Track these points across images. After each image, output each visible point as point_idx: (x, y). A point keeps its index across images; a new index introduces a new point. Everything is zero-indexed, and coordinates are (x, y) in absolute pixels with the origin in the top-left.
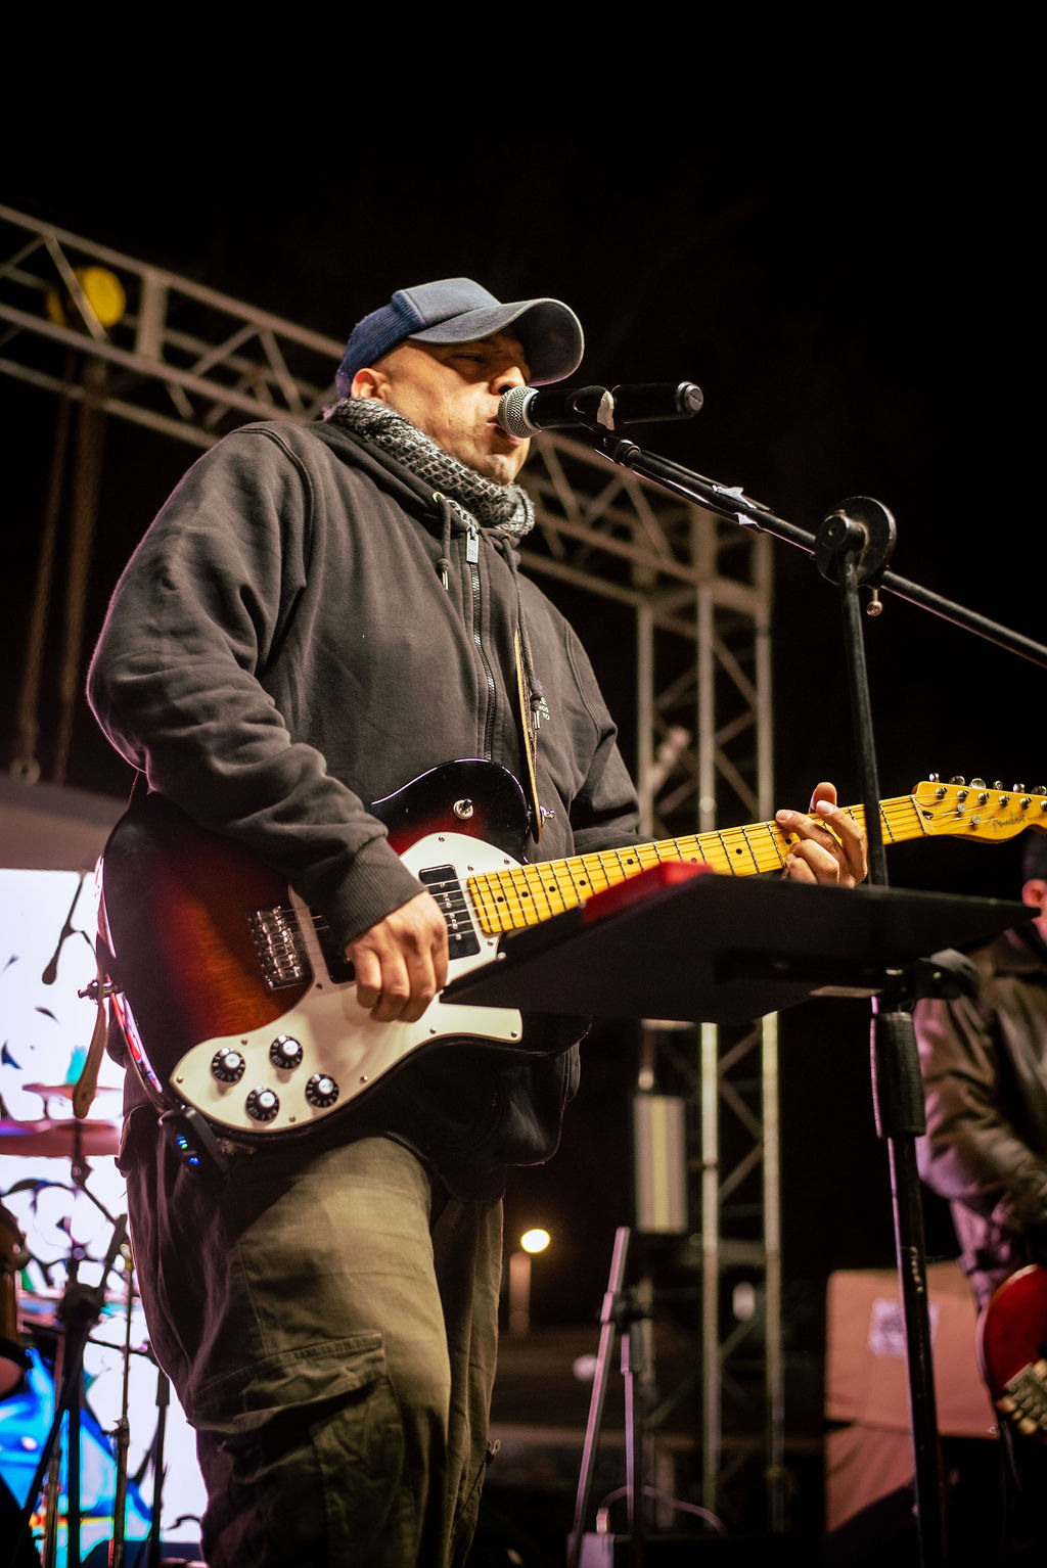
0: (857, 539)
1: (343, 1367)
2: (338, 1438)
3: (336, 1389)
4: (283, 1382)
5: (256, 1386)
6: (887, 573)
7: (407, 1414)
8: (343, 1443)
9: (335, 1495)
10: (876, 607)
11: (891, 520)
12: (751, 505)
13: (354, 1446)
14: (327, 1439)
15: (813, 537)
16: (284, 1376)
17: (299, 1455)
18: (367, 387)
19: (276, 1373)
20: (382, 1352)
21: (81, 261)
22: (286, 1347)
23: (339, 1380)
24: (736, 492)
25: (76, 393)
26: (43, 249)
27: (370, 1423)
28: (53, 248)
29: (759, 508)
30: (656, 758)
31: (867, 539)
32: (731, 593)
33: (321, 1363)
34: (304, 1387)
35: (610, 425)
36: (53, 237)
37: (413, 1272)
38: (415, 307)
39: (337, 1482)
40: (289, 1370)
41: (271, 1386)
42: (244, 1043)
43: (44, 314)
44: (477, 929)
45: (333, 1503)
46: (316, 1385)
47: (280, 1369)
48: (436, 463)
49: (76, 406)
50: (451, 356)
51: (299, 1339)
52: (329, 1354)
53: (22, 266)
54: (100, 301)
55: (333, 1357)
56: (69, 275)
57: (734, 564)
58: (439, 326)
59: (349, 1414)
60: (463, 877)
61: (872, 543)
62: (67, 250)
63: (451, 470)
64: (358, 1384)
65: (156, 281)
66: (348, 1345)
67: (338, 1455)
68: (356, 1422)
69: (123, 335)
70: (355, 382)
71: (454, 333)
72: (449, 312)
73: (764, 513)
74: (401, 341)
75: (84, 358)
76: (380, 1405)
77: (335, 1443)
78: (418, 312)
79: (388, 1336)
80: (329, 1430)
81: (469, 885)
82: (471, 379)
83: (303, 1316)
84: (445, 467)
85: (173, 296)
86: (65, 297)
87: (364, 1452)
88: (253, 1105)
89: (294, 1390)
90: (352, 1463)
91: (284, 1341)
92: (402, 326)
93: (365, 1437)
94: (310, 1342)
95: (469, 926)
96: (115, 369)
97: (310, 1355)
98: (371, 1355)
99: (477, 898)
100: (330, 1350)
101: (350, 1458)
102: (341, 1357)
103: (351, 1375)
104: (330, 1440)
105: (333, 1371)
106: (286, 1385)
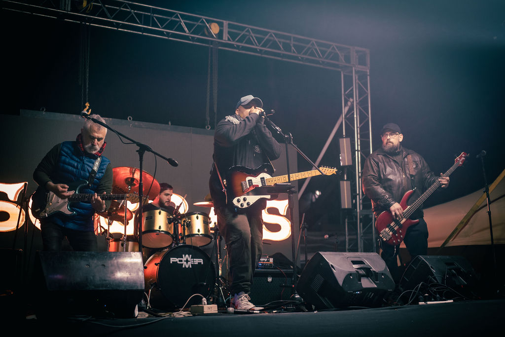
18: (237, 112)
21: (209, 21)
25: (212, 46)
28: (204, 20)
30: (346, 105)
32: (360, 68)
36: (203, 18)
43: (204, 35)
49: (212, 48)
53: (200, 23)
54: (215, 29)
56: (207, 25)
57: (362, 62)
62: (206, 20)
65: (226, 23)
69: (220, 35)
75: (212, 42)
78: (242, 101)
85: (229, 24)
86: (208, 29)
96: (219, 43)
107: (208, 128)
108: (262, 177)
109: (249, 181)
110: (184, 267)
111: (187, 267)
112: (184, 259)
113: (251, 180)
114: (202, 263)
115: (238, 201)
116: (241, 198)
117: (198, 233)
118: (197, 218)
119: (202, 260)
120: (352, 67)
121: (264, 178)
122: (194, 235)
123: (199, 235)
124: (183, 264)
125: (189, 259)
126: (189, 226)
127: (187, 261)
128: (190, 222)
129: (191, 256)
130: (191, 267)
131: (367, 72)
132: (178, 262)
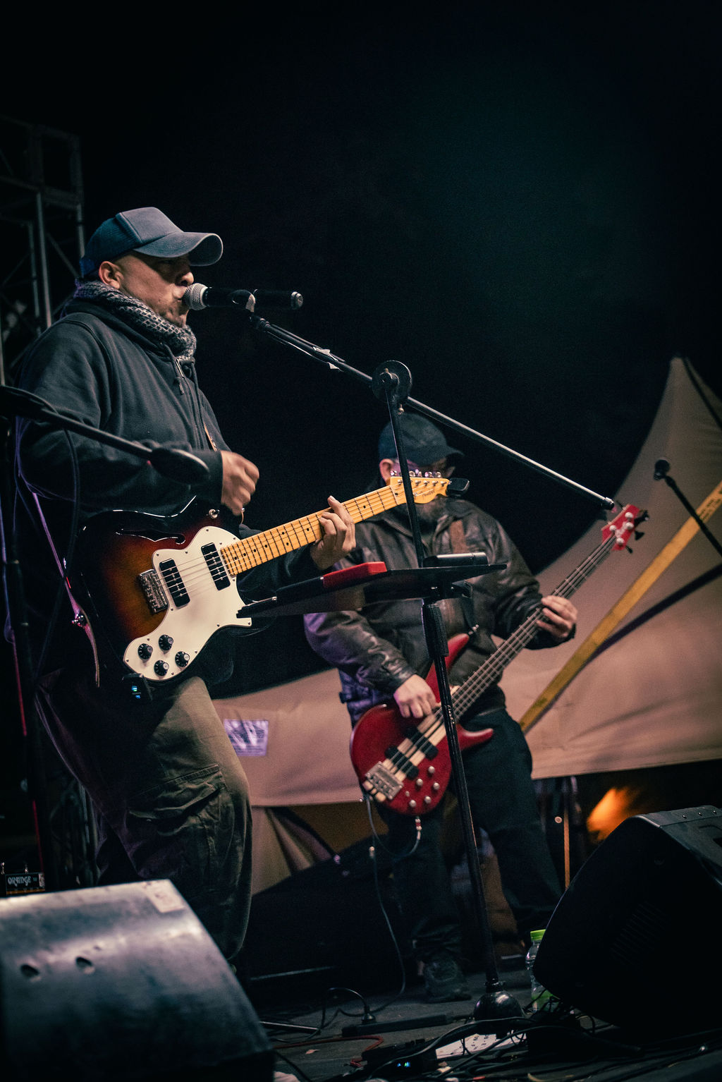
1: (206, 782)
2: (208, 813)
4: (180, 791)
5: (165, 794)
8: (211, 815)
9: (211, 838)
13: (216, 815)
16: (180, 789)
19: (175, 788)
20: (220, 773)
22: (177, 776)
23: (206, 789)
27: (220, 804)
33: (195, 781)
34: (190, 793)
35: (252, 310)
38: (134, 231)
40: (181, 786)
41: (173, 795)
44: (228, 575)
45: (210, 841)
46: (195, 793)
47: (176, 786)
51: (183, 772)
52: (196, 777)
55: (200, 778)
58: (149, 245)
59: (211, 803)
60: (218, 548)
64: (214, 789)
66: (205, 771)
67: (211, 821)
68: (215, 806)
70: (100, 269)
71: (159, 250)
72: (155, 236)
74: (129, 251)
76: (224, 797)
77: (208, 816)
78: (136, 234)
81: (222, 553)
83: (182, 760)
88: (158, 669)
91: (176, 774)
92: (129, 243)
93: (219, 811)
94: (187, 772)
95: (225, 574)
97: (190, 779)
98: (216, 775)
99: (226, 559)
100: (198, 775)
101: (215, 821)
102: (203, 778)
103: (210, 785)
104: (205, 814)
105: (203, 785)
106: (180, 793)
108: (206, 542)
109: (163, 566)
113: (171, 563)
115: (144, 653)
116: (152, 639)
121: (212, 547)
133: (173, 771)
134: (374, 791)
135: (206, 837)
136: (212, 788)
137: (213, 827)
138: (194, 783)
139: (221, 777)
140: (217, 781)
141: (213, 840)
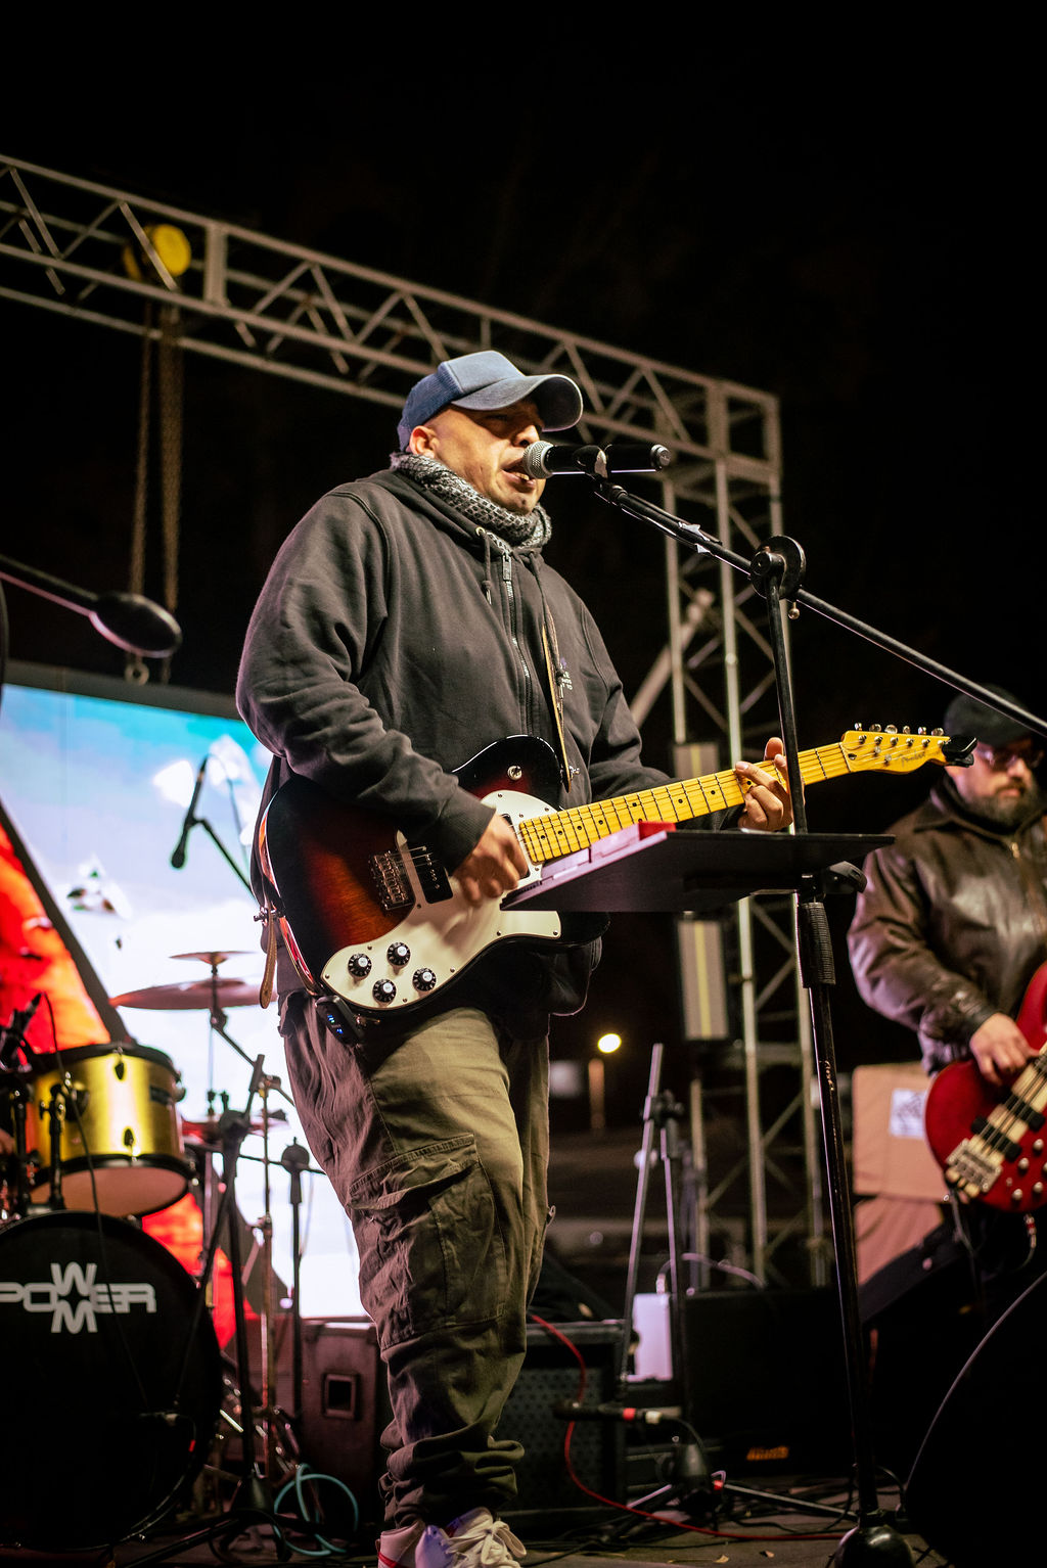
0: (778, 567)
1: (448, 1159)
2: (448, 1204)
3: (445, 1174)
4: (410, 1172)
5: (392, 1176)
6: (801, 591)
7: (494, 1186)
8: (451, 1208)
9: (449, 1243)
10: (795, 614)
11: (802, 551)
12: (706, 538)
13: (459, 1209)
14: (440, 1206)
15: (749, 563)
16: (410, 1168)
17: (422, 1218)
18: (421, 440)
19: (404, 1167)
20: (474, 1147)
21: (150, 220)
22: (408, 1148)
23: (446, 1168)
24: (695, 528)
25: (156, 334)
26: (118, 211)
27: (470, 1193)
28: (126, 210)
29: (711, 540)
30: (684, 617)
31: (786, 565)
32: (745, 467)
33: (433, 1157)
34: (423, 1174)
35: (604, 473)
36: (125, 201)
37: (491, 1093)
38: (456, 380)
39: (450, 1234)
40: (413, 1164)
41: (402, 1175)
42: (370, 948)
43: (121, 272)
45: (447, 1247)
46: (432, 1172)
47: (406, 1164)
48: (476, 505)
49: (155, 344)
50: (482, 419)
51: (419, 1144)
52: (439, 1151)
53: (101, 227)
54: (169, 253)
55: (442, 1153)
56: (141, 234)
58: (474, 394)
59: (454, 1189)
61: (790, 569)
62: (138, 212)
63: (487, 509)
64: (460, 1170)
65: (217, 231)
66: (451, 1144)
67: (449, 1216)
68: (459, 1194)
69: (192, 282)
70: (412, 437)
71: (485, 401)
72: (481, 384)
73: (715, 545)
74: (447, 406)
75: (158, 305)
76: (476, 1182)
77: (446, 1208)
78: (458, 384)
79: (478, 1135)
80: (442, 1200)
82: (500, 435)
83: (418, 1126)
84: (482, 508)
85: (232, 241)
86: (139, 252)
87: (467, 1213)
88: (379, 993)
89: (416, 1176)
90: (458, 1221)
91: (408, 1146)
92: (446, 395)
93: (467, 1203)
94: (424, 1144)
96: (186, 313)
97: (425, 1153)
98: (467, 1149)
100: (439, 1149)
101: (457, 1217)
102: (447, 1152)
103: (455, 1164)
104: (442, 1207)
105: (443, 1162)
106: (412, 1173)
107: (137, 674)
110: (56, 1328)
111: (74, 1327)
112: (59, 1286)
114: (151, 1308)
115: (360, 968)
117: (123, 1150)
118: (120, 1071)
119: (149, 1289)
120: (710, 462)
122: (101, 1161)
123: (127, 1158)
124: (51, 1315)
125: (83, 1289)
126: (79, 1112)
127: (74, 1298)
128: (81, 1094)
129: (92, 1268)
130: (92, 1327)
131: (766, 487)
132: (29, 1307)
133: (404, 1142)
134: (962, 1183)
135: (440, 1242)
136: (455, 1167)
137: (453, 1225)
138: (432, 1160)
139: (474, 1152)
140: (466, 1158)
141: (452, 1246)
